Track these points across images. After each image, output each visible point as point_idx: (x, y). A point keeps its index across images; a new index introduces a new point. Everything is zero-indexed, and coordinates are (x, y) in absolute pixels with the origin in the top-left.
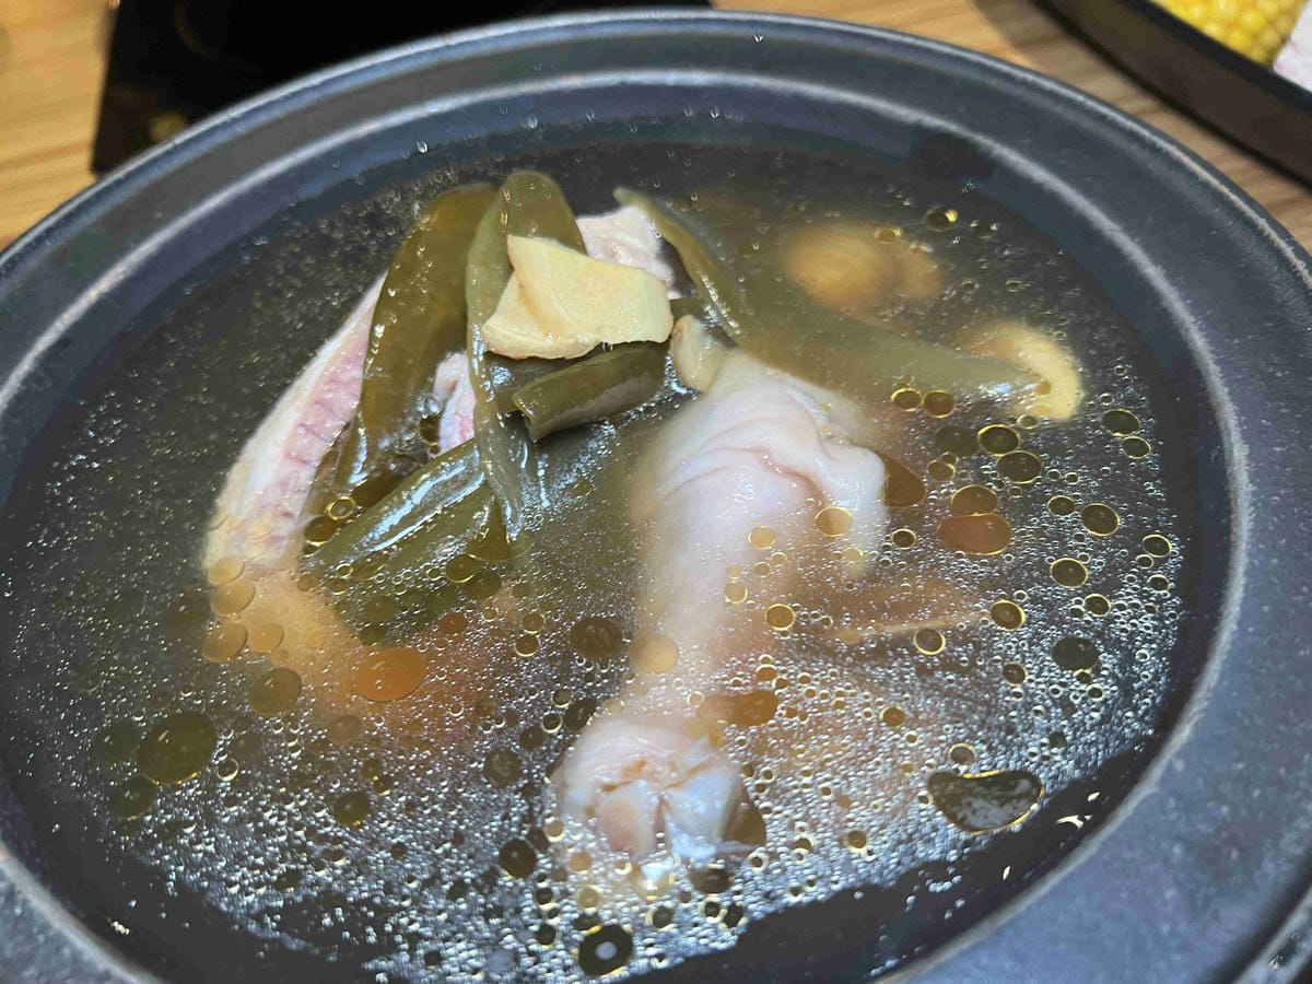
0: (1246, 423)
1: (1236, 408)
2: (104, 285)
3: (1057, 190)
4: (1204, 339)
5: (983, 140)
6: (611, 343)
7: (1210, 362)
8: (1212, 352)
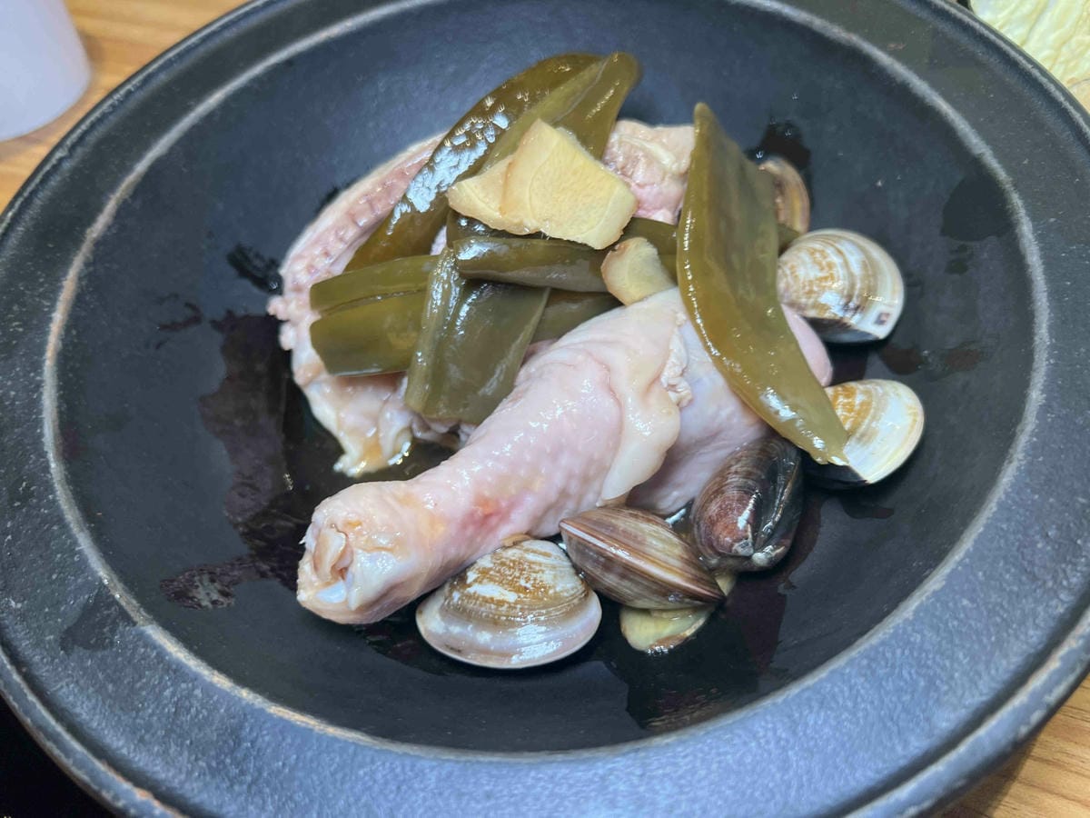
0: (966, 566)
1: (971, 549)
2: (336, 30)
3: (1034, 278)
4: (1012, 478)
5: (1016, 200)
6: (548, 234)
7: (995, 500)
8: (1007, 494)
